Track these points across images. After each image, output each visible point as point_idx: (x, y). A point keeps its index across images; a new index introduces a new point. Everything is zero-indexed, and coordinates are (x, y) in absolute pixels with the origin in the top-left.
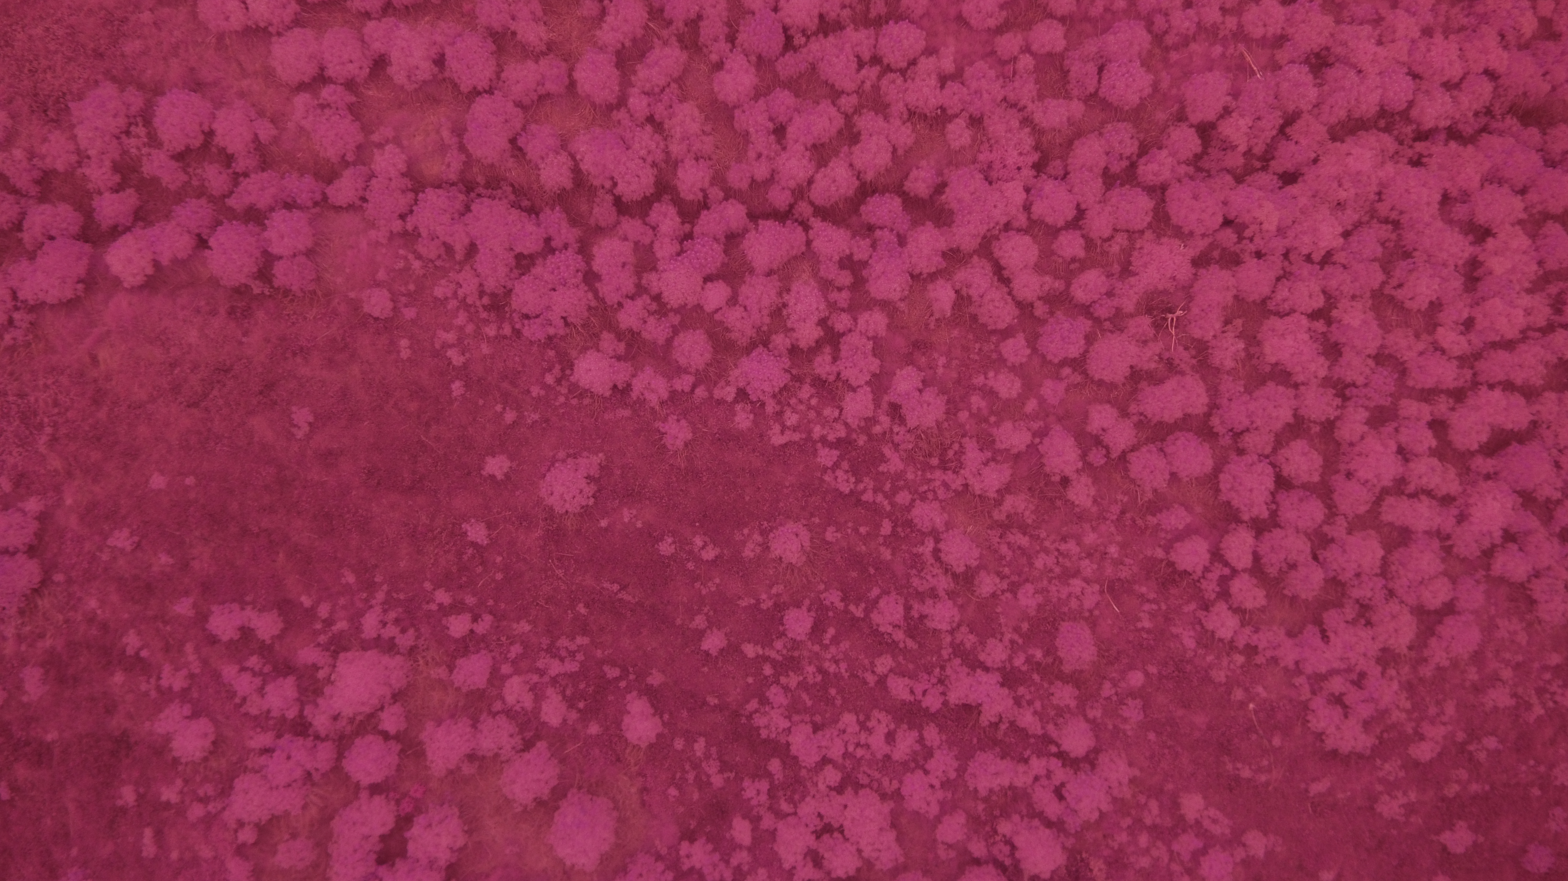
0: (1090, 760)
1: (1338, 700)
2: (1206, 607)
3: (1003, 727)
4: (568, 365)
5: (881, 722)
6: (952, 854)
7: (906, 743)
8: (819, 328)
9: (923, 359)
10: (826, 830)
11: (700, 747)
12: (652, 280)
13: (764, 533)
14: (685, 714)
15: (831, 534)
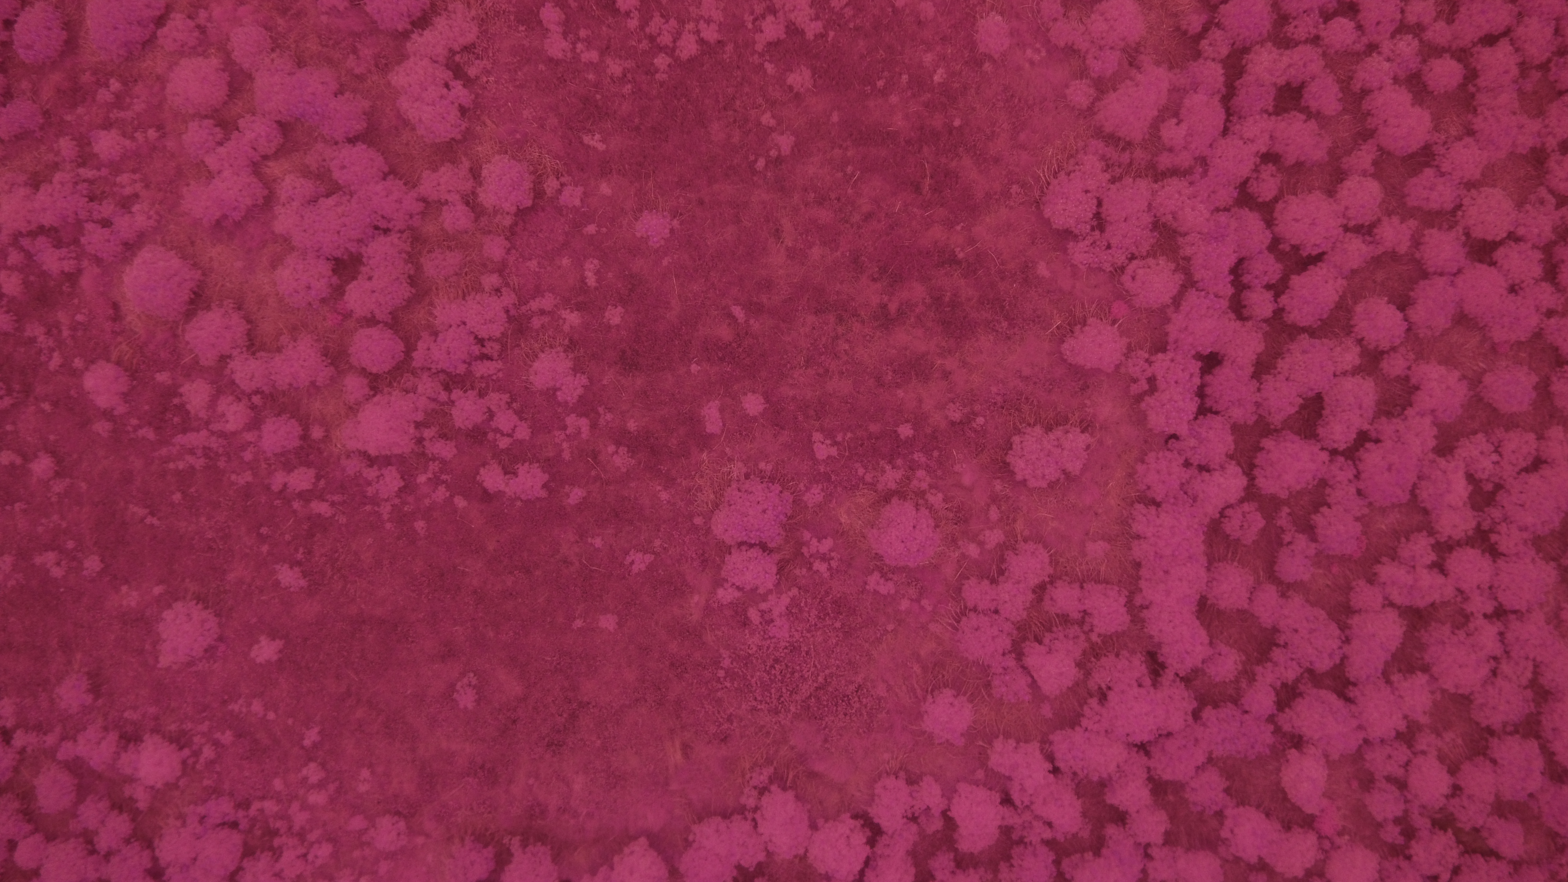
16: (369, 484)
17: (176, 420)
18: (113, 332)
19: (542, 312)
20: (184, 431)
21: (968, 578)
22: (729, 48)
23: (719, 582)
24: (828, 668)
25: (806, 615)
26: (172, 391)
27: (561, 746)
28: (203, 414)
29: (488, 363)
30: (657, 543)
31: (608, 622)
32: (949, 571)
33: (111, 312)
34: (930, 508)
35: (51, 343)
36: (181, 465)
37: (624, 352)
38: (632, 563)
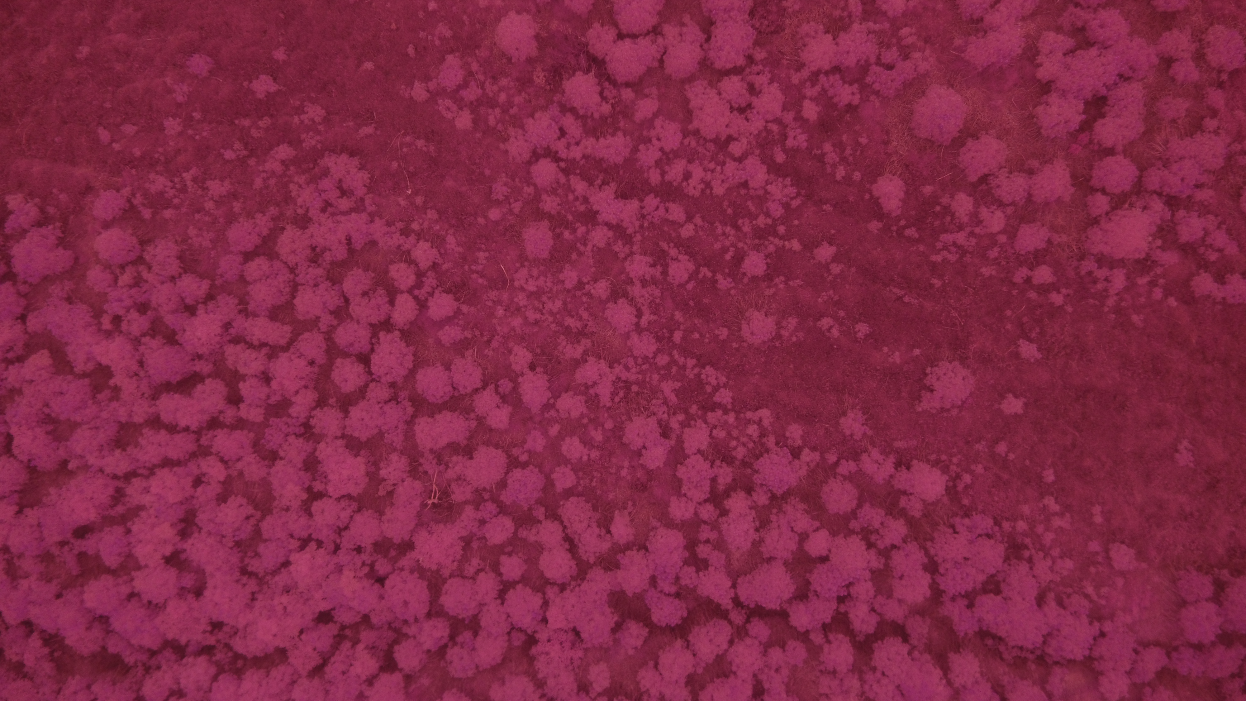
0: (536, 156)
1: (344, 193)
2: (435, 266)
3: (599, 182)
4: (951, 491)
5: (693, 188)
6: (646, 91)
7: (676, 171)
8: (727, 507)
9: (639, 475)
10: (743, 110)
11: (841, 172)
12: (877, 563)
13: (779, 337)
14: (851, 199)
15: (723, 333)
36: (938, 258)
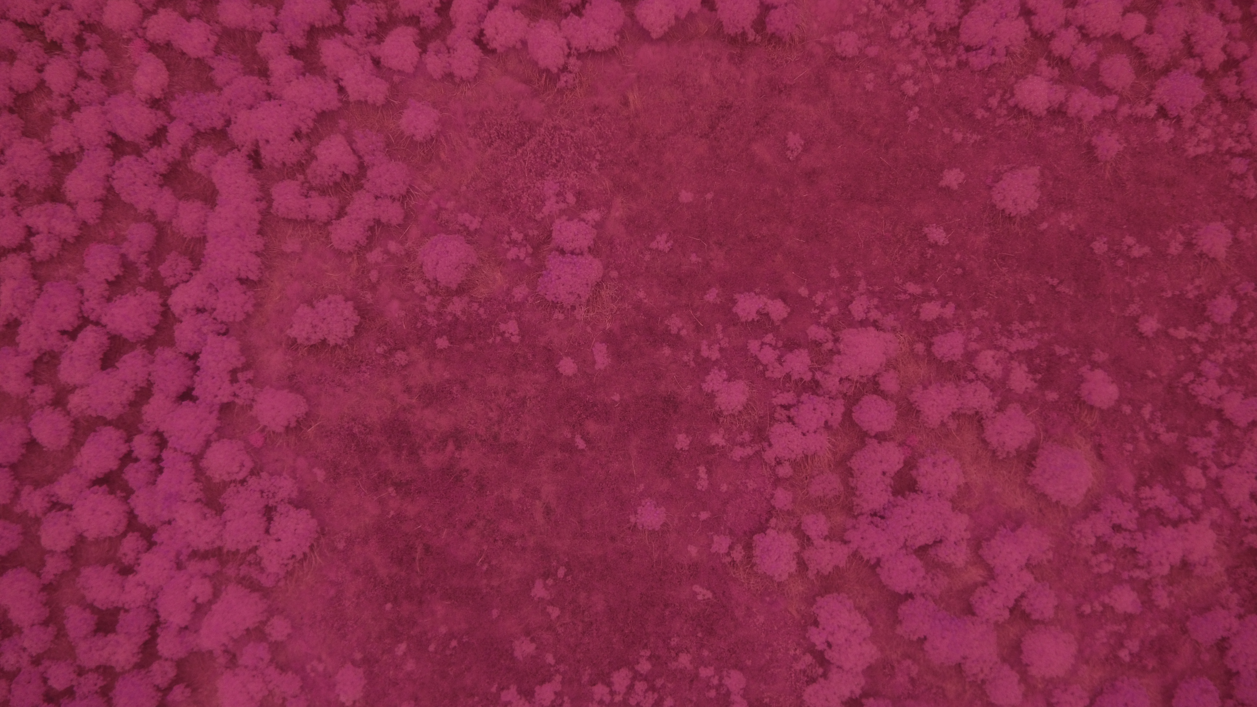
4: (1009, 89)
8: (1222, 54)
11: (1146, 412)
16: (877, 307)
17: (1038, 361)
18: (1100, 435)
19: (742, 445)
20: (1030, 352)
21: (399, 225)
22: (585, 679)
23: (599, 225)
24: (514, 159)
25: (530, 199)
26: (1044, 384)
27: (721, 106)
28: (1015, 364)
29: (784, 402)
30: (647, 258)
31: (686, 196)
32: (414, 231)
33: (1103, 452)
34: (426, 281)
35: (1153, 427)
36: (1030, 324)
37: (675, 412)
38: (667, 242)
